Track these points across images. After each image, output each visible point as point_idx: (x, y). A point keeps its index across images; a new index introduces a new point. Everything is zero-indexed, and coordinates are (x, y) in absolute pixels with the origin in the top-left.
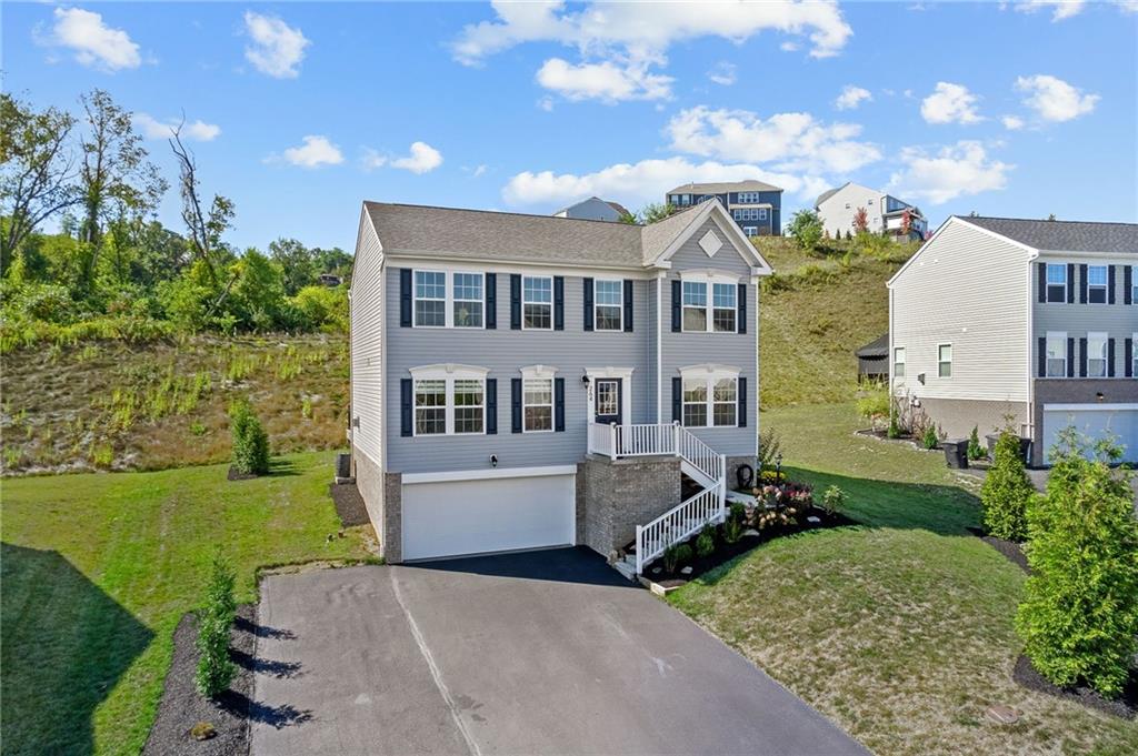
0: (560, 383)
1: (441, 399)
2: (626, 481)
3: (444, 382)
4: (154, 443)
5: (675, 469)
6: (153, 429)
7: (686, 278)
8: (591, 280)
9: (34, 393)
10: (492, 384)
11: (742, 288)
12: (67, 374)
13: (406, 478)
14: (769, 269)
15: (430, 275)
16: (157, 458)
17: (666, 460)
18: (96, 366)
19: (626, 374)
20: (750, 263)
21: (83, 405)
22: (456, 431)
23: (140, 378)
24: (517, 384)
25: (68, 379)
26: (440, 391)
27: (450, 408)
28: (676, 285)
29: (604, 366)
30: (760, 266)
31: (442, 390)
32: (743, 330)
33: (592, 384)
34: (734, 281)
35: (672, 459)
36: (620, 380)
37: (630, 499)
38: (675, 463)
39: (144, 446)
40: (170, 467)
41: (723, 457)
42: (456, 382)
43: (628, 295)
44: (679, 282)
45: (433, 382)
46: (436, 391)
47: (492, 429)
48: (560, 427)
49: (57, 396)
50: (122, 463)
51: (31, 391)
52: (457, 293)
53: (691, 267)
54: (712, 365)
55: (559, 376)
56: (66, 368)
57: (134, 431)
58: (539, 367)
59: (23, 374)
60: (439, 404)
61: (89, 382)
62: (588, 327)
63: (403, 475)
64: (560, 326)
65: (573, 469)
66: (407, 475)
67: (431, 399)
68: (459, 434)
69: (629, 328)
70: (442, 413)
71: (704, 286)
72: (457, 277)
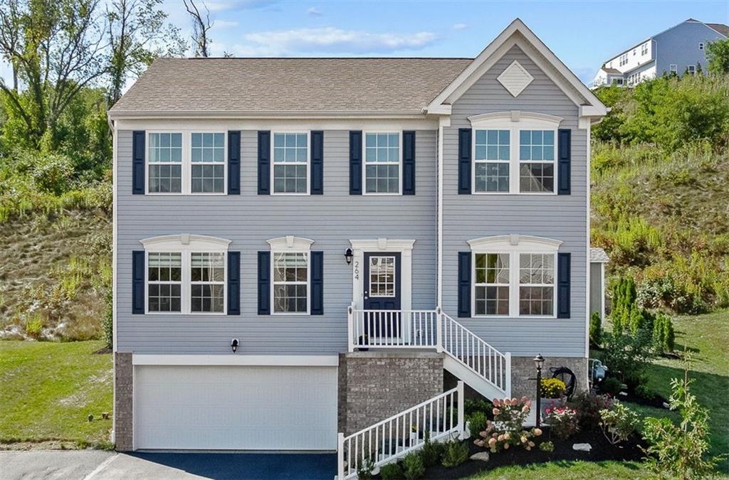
0: (317, 257)
1: (177, 273)
2: (366, 378)
3: (180, 254)
4: (88, 313)
5: (434, 368)
6: (91, 298)
7: (478, 125)
8: (359, 133)
9: (9, 261)
10: (234, 258)
11: (565, 135)
12: (43, 243)
13: (137, 359)
14: (601, 106)
15: (165, 136)
16: (84, 328)
17: (421, 355)
18: (70, 234)
19: (405, 247)
20: (577, 102)
21: (44, 273)
22: (193, 310)
23: (104, 247)
24: (264, 258)
25: (43, 247)
26: (176, 265)
27: (186, 283)
28: (465, 135)
29: (377, 237)
30: (587, 104)
31: (177, 263)
32: (565, 189)
33: (358, 258)
34: (553, 126)
35: (431, 355)
36: (398, 255)
37: (370, 401)
38: (434, 360)
39: (78, 316)
40: (92, 338)
41: (508, 356)
42: (192, 254)
43: (409, 150)
44: (469, 131)
45: (168, 254)
46: (170, 265)
47: (234, 309)
48: (318, 309)
49: (26, 265)
50: (52, 332)
51: (8, 259)
52: (195, 154)
53: (488, 111)
54: (515, 237)
55: (317, 249)
56: (44, 237)
57: (75, 300)
58: (290, 238)
59: (9, 243)
60: (174, 279)
61: (59, 251)
62: (355, 189)
63: (133, 356)
64: (317, 189)
65: (333, 360)
66: (137, 356)
67: (165, 273)
68: (194, 313)
69: (409, 189)
70: (177, 290)
71: (505, 135)
72: (196, 138)
